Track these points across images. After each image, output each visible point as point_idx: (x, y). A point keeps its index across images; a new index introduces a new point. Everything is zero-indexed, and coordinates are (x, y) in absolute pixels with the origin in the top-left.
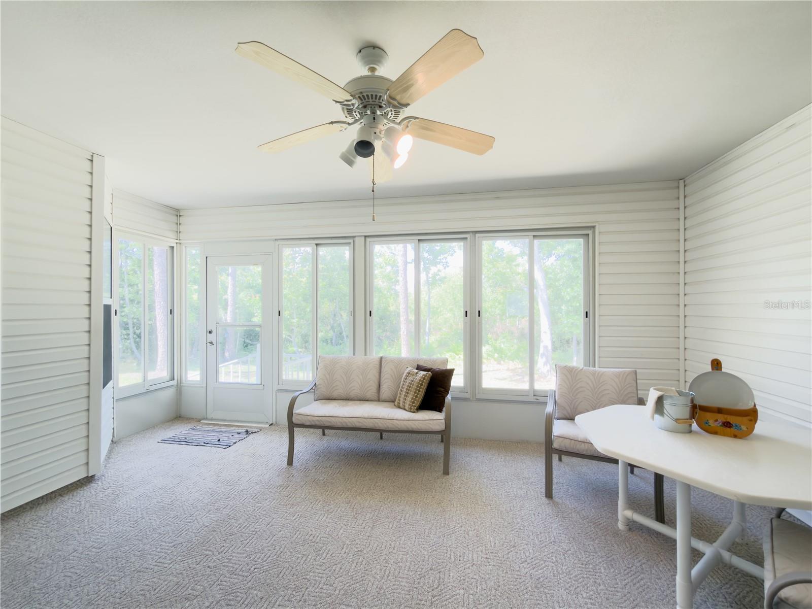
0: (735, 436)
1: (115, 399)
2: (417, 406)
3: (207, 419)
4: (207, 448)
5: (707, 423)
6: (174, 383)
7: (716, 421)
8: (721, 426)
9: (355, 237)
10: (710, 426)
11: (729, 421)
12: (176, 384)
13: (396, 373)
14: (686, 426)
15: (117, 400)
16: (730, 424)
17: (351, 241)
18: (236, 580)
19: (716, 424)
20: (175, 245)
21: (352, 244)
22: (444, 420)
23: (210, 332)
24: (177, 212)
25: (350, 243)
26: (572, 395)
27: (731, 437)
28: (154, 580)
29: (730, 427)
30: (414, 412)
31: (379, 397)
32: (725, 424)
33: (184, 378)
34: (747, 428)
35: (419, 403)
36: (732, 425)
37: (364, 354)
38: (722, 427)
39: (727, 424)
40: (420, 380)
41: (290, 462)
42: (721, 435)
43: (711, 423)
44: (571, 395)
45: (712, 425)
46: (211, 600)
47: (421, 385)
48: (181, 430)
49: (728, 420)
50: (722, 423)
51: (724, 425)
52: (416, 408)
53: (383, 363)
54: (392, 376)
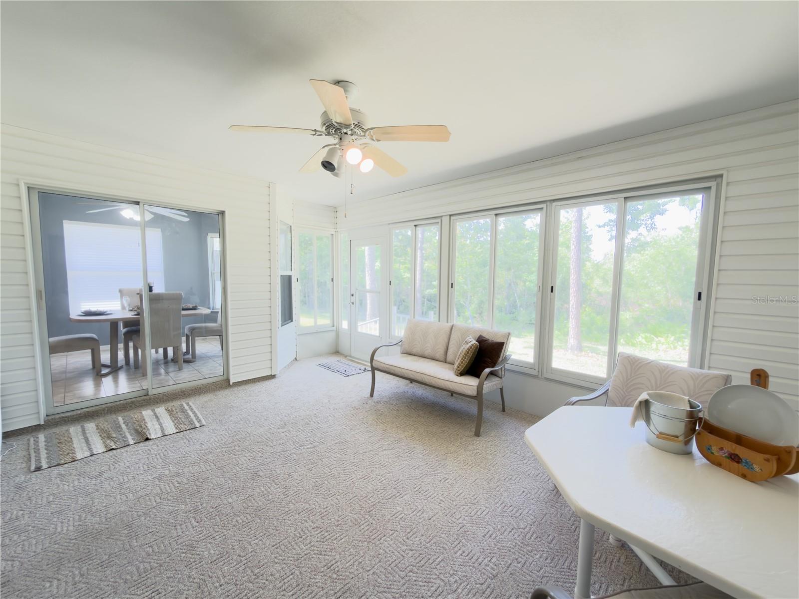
0: (744, 476)
1: (297, 334)
2: (461, 370)
3: (350, 356)
4: (337, 375)
5: (709, 449)
6: (334, 328)
7: (722, 449)
8: (726, 457)
9: (442, 217)
10: (713, 453)
11: (738, 453)
12: (335, 329)
13: (461, 341)
14: (678, 445)
15: (299, 335)
16: (740, 458)
17: (439, 220)
18: (291, 447)
19: (721, 453)
20: (334, 233)
21: (440, 223)
22: (476, 388)
23: (352, 295)
24: (334, 209)
25: (438, 222)
26: (626, 391)
27: (738, 475)
28: (262, 432)
29: (738, 462)
30: (458, 376)
31: (446, 359)
32: (733, 457)
33: (340, 327)
34: (761, 469)
35: (462, 368)
36: (741, 459)
37: (446, 321)
38: (727, 460)
39: (735, 458)
40: (468, 349)
41: (372, 395)
42: (725, 468)
43: (714, 449)
44: (624, 390)
45: (716, 453)
46: (275, 450)
47: (468, 353)
48: (333, 360)
49: (736, 453)
50: (729, 454)
51: (731, 458)
52: (459, 372)
53: (453, 329)
54: (457, 342)
